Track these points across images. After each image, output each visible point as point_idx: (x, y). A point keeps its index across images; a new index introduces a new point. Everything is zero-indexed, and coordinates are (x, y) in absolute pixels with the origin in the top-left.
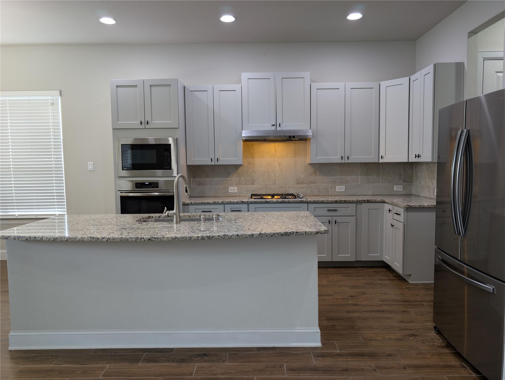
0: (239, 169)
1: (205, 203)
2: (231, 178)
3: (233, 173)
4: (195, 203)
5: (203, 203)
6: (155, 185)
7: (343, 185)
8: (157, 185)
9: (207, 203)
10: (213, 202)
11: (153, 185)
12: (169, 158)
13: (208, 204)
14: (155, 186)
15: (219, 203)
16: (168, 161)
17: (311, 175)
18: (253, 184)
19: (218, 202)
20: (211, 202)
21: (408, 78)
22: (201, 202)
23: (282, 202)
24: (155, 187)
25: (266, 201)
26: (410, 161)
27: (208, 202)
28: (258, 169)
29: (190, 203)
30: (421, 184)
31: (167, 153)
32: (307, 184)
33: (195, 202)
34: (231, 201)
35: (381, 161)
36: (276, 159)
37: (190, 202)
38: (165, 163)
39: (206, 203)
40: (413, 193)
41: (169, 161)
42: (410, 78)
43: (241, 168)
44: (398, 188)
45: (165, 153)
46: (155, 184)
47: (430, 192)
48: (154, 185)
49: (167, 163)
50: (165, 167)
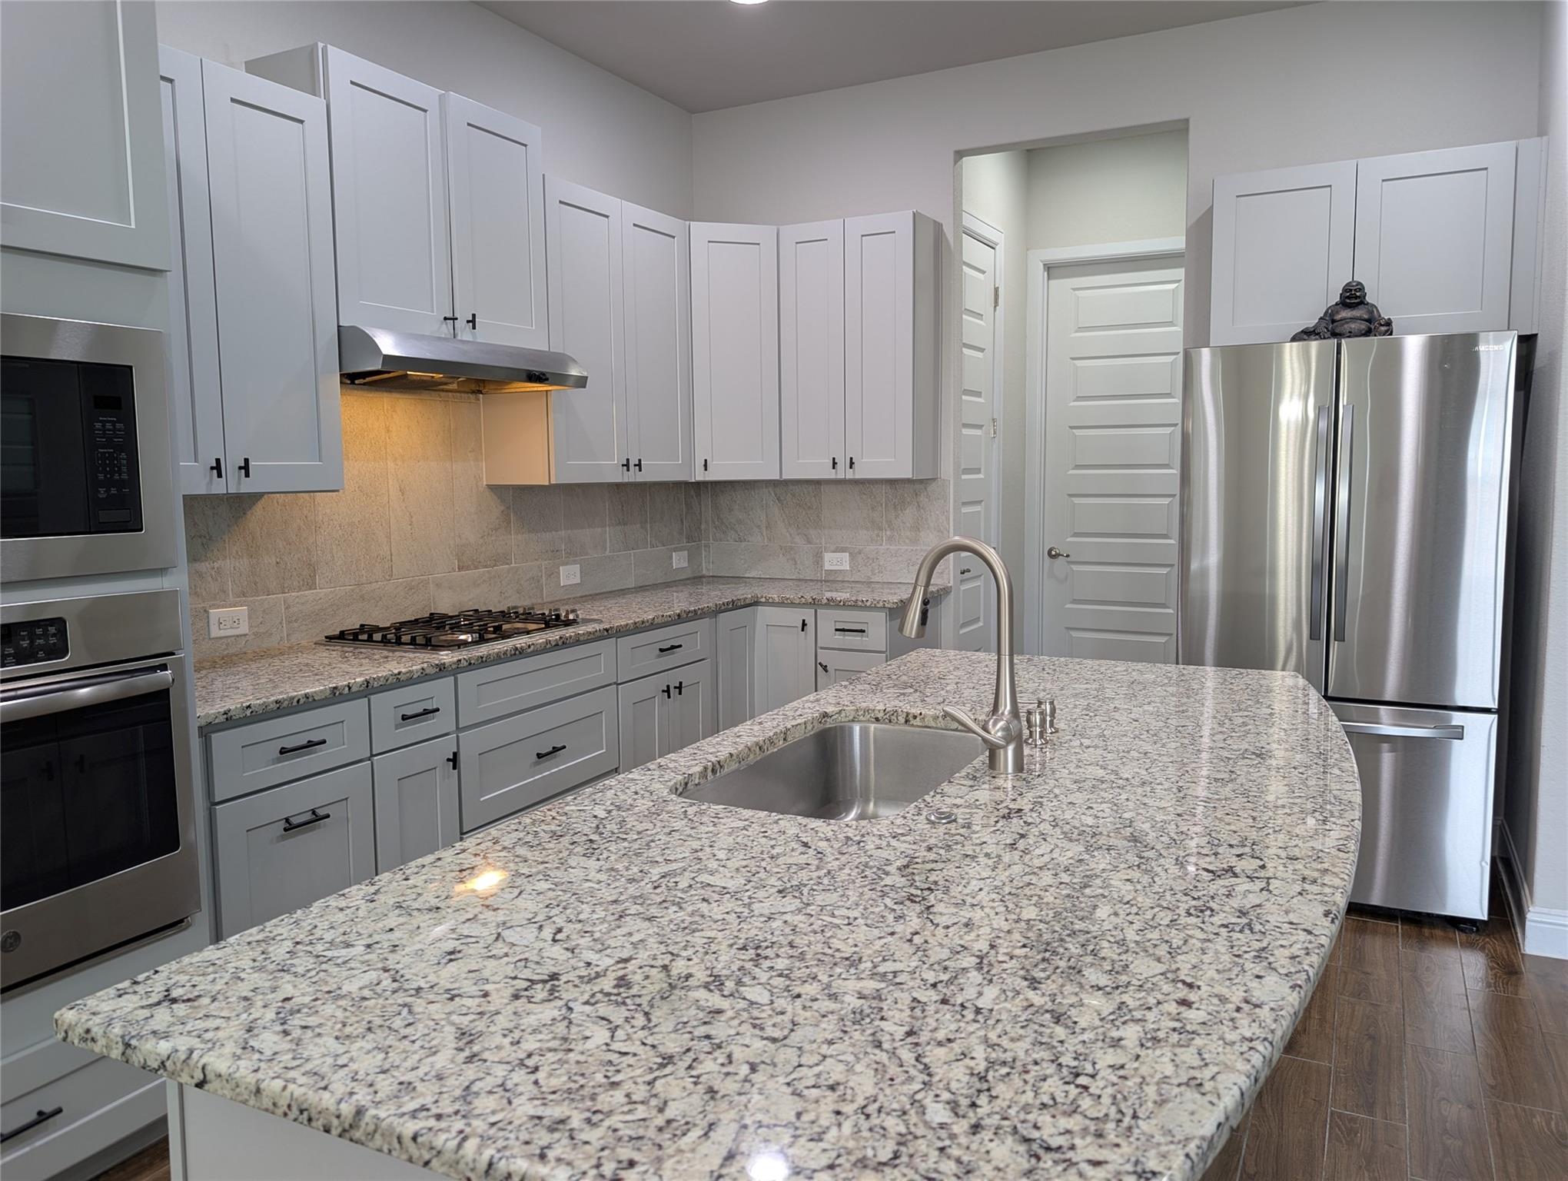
0: (249, 513)
1: (295, 703)
2: (216, 565)
3: (226, 537)
4: (248, 712)
5: (285, 704)
6: (41, 641)
7: (575, 562)
8: (53, 640)
9: (301, 702)
10: (328, 692)
11: (25, 644)
12: (123, 455)
13: (308, 703)
14: (41, 648)
15: (354, 689)
16: (120, 473)
17: (496, 530)
18: (312, 586)
19: (350, 688)
20: (321, 691)
21: (775, 228)
22: (276, 702)
23: (560, 643)
24: (41, 654)
25: (517, 649)
26: (785, 477)
27: (306, 696)
28: (328, 511)
29: (222, 718)
30: (744, 544)
31: (109, 426)
32: (486, 567)
33: (249, 707)
34: (399, 673)
35: (700, 476)
36: (391, 465)
37: (222, 710)
38: (102, 490)
39: (298, 701)
40: (704, 572)
41: (125, 476)
42: (778, 230)
43: (258, 509)
44: (679, 561)
45: (98, 425)
46: (39, 631)
47: (796, 563)
48: (32, 638)
49: (113, 491)
50: (104, 516)
